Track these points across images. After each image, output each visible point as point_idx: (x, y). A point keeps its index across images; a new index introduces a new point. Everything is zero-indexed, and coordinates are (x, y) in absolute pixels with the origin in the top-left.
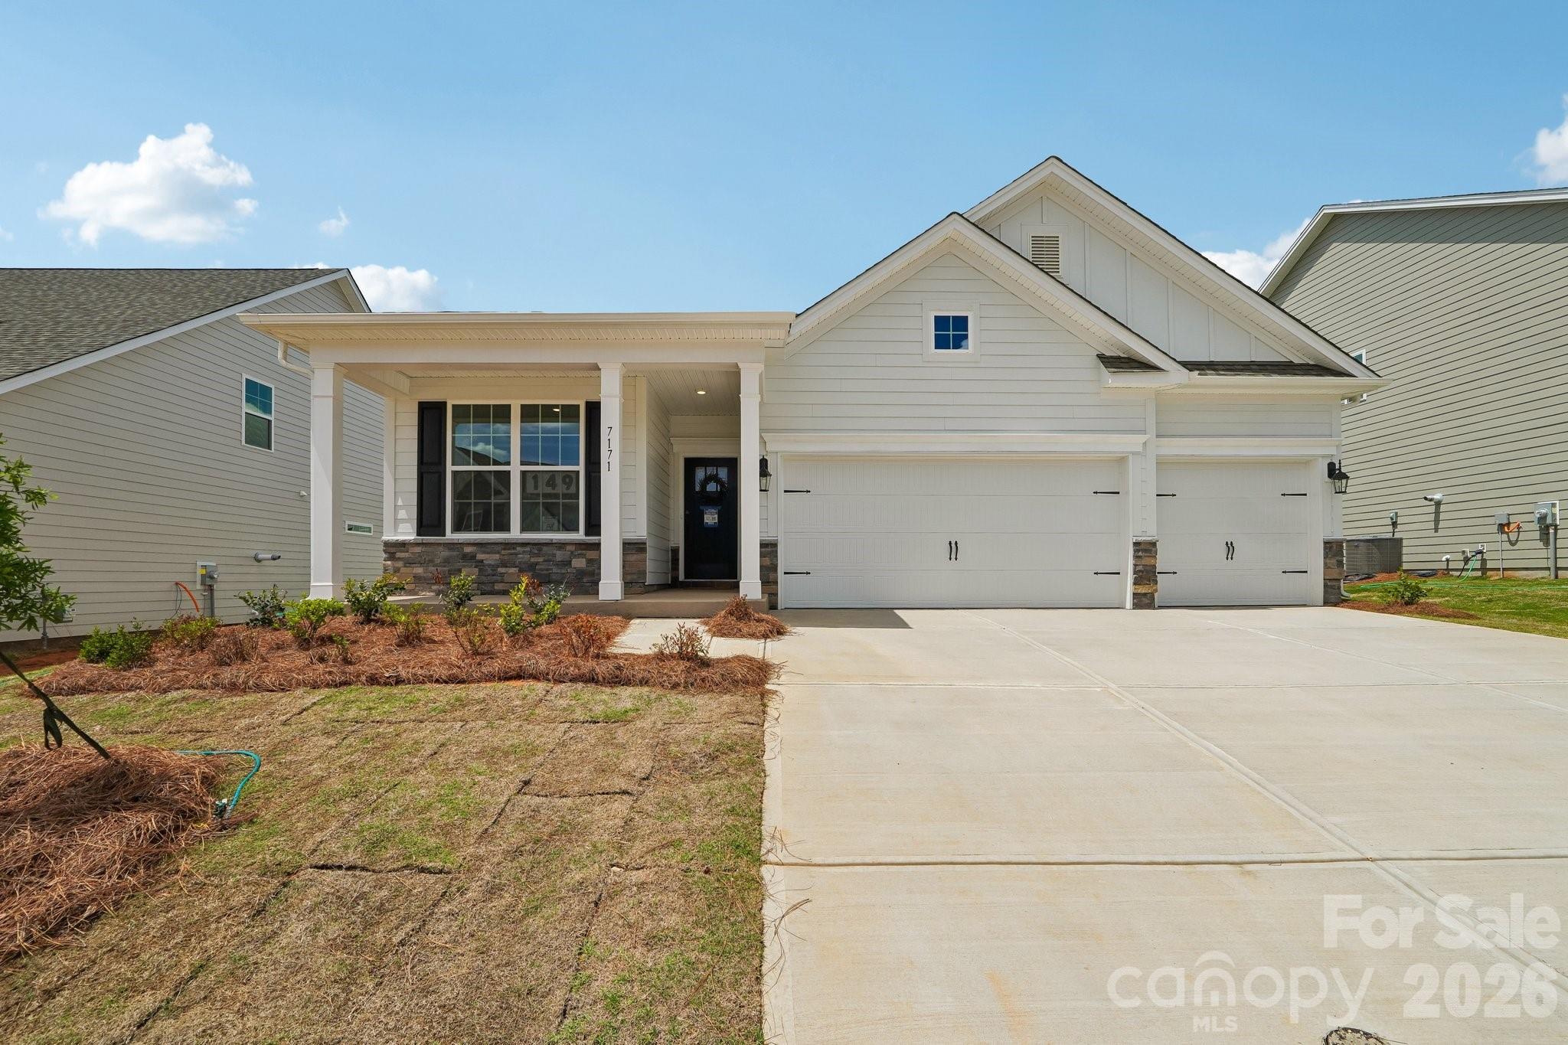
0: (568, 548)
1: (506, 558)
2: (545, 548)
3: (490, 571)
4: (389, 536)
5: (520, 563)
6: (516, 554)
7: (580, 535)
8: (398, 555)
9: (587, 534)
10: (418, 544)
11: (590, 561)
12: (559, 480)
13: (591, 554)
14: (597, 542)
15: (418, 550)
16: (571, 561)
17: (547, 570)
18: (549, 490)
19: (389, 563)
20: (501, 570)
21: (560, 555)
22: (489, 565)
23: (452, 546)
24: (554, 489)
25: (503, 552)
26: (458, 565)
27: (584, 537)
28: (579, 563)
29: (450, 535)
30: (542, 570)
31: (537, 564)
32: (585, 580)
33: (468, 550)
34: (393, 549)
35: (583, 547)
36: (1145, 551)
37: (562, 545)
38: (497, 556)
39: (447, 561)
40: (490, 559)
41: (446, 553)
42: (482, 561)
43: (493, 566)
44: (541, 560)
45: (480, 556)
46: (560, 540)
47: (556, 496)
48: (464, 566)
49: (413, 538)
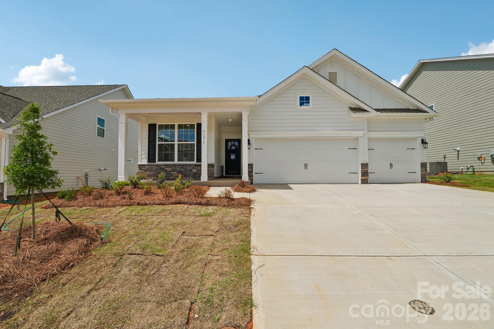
0: (192, 166)
1: (173, 169)
2: (185, 166)
3: (169, 173)
4: (140, 163)
5: (177, 170)
6: (176, 168)
7: (195, 162)
8: (142, 168)
9: (197, 162)
10: (148, 165)
11: (198, 170)
12: (189, 146)
13: (198, 168)
14: (200, 164)
15: (148, 167)
16: (192, 170)
17: (186, 172)
18: (186, 149)
19: (140, 171)
20: (172, 173)
21: (189, 168)
22: (168, 171)
23: (157, 166)
24: (187, 149)
25: (172, 167)
26: (159, 171)
27: (196, 163)
28: (195, 171)
29: (157, 163)
30: (184, 173)
31: (182, 171)
32: (196, 176)
33: (162, 167)
34: (141, 167)
35: (196, 166)
36: (364, 166)
37: (190, 165)
38: (171, 169)
39: (156, 170)
40: (169, 169)
41: (156, 168)
42: (166, 170)
43: (169, 171)
44: (183, 169)
45: (166, 169)
46: (189, 164)
47: (188, 151)
48: (161, 172)
49: (147, 163)
